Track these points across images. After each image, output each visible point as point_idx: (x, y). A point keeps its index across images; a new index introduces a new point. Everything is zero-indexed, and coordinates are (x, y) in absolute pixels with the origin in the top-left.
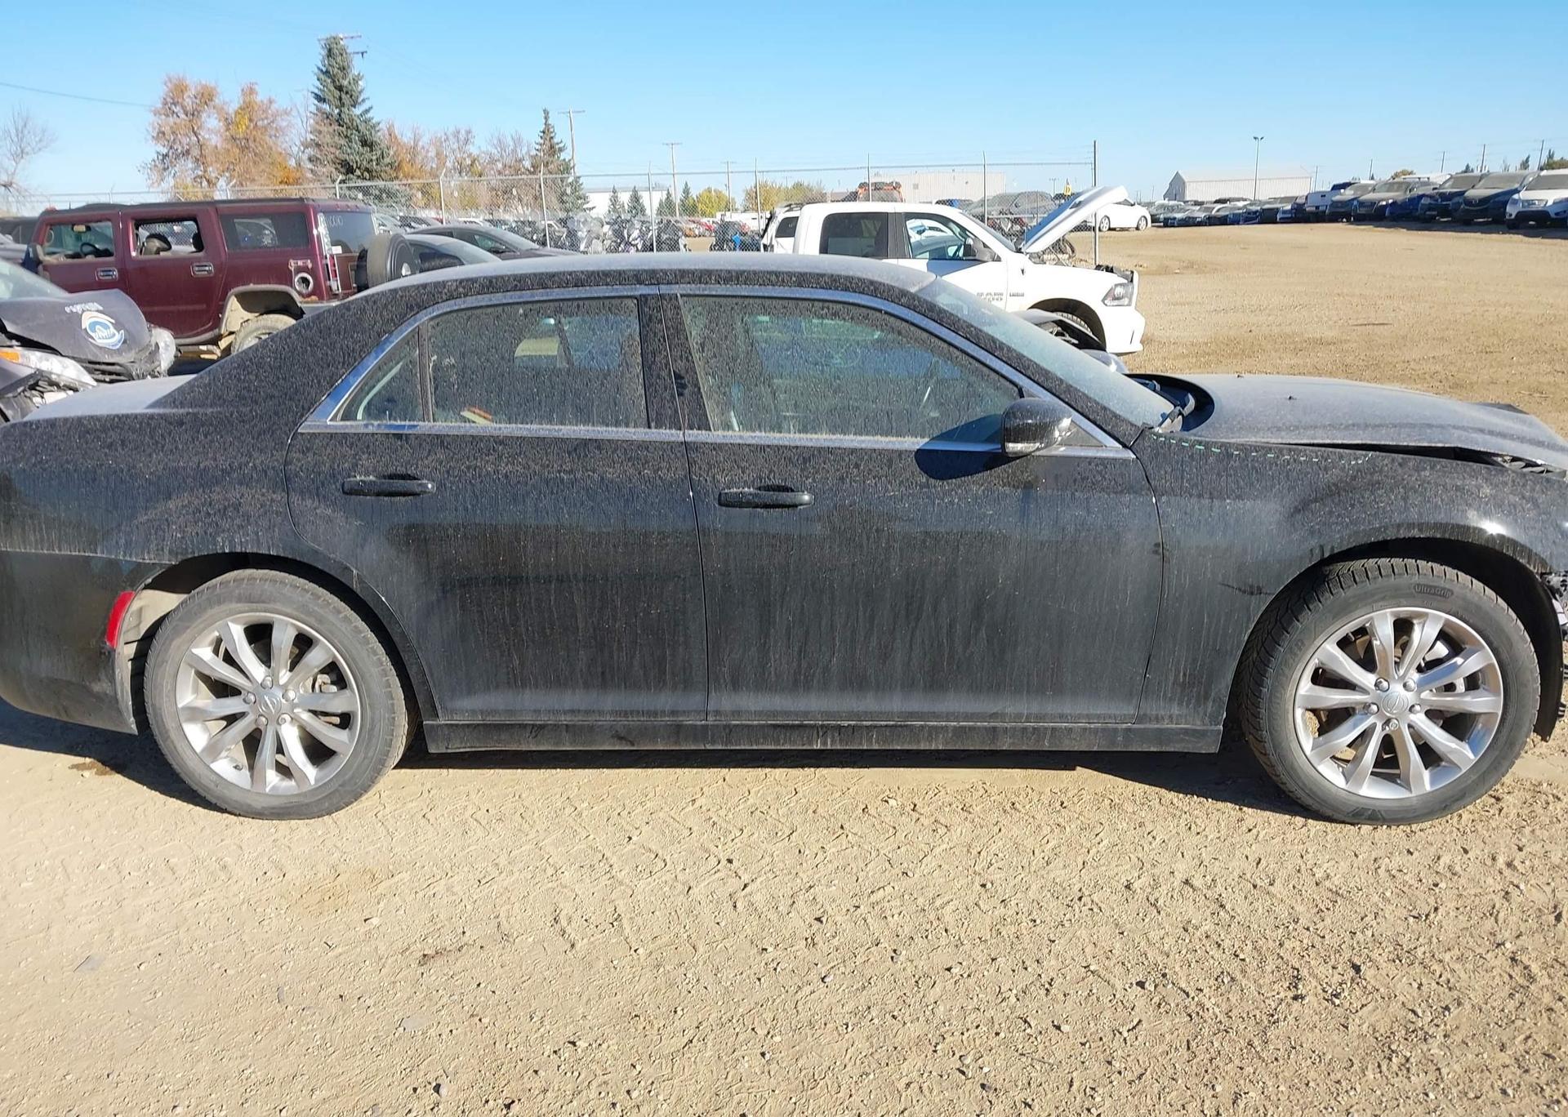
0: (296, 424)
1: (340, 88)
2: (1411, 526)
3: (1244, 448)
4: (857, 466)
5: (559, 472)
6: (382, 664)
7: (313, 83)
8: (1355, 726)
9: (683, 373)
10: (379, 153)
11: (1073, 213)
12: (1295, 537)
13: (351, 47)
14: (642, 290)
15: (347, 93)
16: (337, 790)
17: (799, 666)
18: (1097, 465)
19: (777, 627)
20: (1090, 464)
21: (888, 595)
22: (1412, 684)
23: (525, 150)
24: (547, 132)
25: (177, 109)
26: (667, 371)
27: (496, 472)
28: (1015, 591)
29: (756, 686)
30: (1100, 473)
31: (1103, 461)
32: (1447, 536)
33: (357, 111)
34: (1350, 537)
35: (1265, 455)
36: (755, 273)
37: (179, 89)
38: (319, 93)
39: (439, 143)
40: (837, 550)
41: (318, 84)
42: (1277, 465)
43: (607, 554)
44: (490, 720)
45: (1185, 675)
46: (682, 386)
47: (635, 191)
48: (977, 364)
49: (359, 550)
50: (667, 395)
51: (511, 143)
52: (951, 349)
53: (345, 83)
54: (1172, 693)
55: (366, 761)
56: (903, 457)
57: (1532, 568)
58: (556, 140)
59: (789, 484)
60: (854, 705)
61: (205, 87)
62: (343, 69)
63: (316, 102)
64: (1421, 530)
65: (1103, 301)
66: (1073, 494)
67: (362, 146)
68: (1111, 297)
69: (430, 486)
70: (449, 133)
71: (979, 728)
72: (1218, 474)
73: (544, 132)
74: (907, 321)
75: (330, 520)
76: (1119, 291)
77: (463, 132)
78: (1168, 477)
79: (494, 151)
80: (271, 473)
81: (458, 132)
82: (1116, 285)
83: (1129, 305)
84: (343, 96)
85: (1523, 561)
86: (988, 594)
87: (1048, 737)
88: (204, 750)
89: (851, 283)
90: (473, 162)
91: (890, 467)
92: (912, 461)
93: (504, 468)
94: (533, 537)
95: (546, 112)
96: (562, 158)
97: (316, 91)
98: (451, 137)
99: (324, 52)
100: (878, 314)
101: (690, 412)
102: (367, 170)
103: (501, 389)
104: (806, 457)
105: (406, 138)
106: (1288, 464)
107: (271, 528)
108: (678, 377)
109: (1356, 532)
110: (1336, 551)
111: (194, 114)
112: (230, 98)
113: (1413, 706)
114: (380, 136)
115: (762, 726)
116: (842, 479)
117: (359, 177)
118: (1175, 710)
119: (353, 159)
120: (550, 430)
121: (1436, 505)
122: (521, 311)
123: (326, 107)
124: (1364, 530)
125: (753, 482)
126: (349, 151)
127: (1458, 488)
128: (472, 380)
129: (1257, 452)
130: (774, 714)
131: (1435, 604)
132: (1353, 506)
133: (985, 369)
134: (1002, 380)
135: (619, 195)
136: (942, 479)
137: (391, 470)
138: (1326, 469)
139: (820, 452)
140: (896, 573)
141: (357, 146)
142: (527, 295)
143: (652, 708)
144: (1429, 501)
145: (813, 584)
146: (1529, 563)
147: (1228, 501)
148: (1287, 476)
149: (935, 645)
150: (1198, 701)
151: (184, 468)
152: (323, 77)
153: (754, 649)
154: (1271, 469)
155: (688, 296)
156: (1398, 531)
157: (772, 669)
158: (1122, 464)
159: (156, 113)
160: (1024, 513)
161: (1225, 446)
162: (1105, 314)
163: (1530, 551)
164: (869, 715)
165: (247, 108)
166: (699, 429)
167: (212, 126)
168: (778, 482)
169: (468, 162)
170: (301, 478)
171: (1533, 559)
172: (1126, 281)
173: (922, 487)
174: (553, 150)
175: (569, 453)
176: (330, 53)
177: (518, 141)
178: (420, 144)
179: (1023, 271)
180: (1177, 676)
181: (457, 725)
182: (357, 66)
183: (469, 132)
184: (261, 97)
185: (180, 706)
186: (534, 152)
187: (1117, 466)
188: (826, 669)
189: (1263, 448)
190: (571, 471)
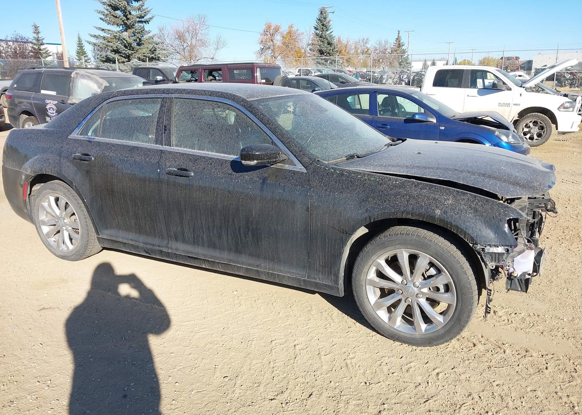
0: (68, 136)
1: (323, 25)
2: (408, 213)
3: (350, 172)
4: (211, 164)
5: (124, 157)
6: (85, 215)
7: (314, 23)
8: (393, 298)
9: (166, 125)
10: (333, 47)
11: (549, 70)
12: (360, 212)
13: (329, 10)
14: (164, 95)
15: (325, 26)
16: (75, 253)
17: (194, 235)
18: (292, 173)
19: (185, 220)
20: (289, 172)
21: (218, 214)
22: (417, 284)
23: (389, 46)
24: (398, 39)
25: (268, 33)
26: (162, 124)
27: (109, 155)
28: (259, 219)
29: (182, 241)
30: (292, 176)
31: (294, 172)
32: (424, 220)
33: (328, 33)
34: (381, 214)
35: (357, 176)
36: (199, 90)
37: (269, 27)
38: (316, 27)
39: (356, 43)
40: (201, 195)
41: (316, 24)
42: (361, 180)
43: (135, 187)
44: (112, 238)
45: (322, 262)
46: (165, 130)
47: (434, 61)
48: (260, 130)
49: (75, 177)
50: (160, 133)
51: (384, 43)
52: (253, 123)
53: (325, 23)
54: (319, 269)
55: (82, 245)
56: (227, 162)
57: (466, 240)
58: (401, 42)
59: (188, 169)
60: (212, 254)
61: (277, 26)
62: (325, 18)
63: (315, 30)
64: (412, 216)
65: (558, 109)
66: (280, 184)
67: (328, 45)
68: (562, 107)
69: (93, 158)
70: (360, 40)
71: (253, 270)
72: (336, 182)
73: (397, 39)
74: (241, 111)
75: (69, 167)
76: (567, 105)
77: (365, 39)
78: (316, 181)
79: (377, 46)
80: (58, 150)
81: (364, 39)
82: (566, 102)
83: (573, 111)
84: (324, 28)
85: (462, 237)
86: (250, 218)
87: (277, 278)
88: (46, 235)
89: (227, 95)
90: (368, 50)
91: (221, 166)
92: (229, 165)
93: (111, 154)
94: (116, 179)
95: (399, 31)
96: (403, 48)
97: (315, 26)
98: (361, 41)
99: (319, 13)
100: (233, 108)
101: (166, 139)
102: (328, 53)
103: (118, 128)
104: (196, 159)
105: (344, 42)
106: (366, 181)
107: (55, 167)
108: (165, 127)
109: (385, 213)
110: (376, 220)
111: (272, 35)
112: (284, 29)
113: (417, 294)
114: (335, 41)
115: (185, 256)
116: (204, 169)
117: (326, 56)
118: (321, 276)
119: (324, 49)
120: (126, 142)
121: (421, 206)
122: (130, 102)
123: (318, 32)
124: (388, 212)
125: (177, 166)
126: (323, 46)
127: (434, 199)
128: (112, 124)
129: (354, 174)
130: (188, 252)
131: (422, 250)
132: (385, 201)
133: (262, 132)
134: (267, 136)
135: (427, 62)
136: (237, 172)
137: (84, 152)
138: (381, 184)
139: (201, 158)
140: (220, 206)
141: (326, 45)
142: (132, 97)
143: (153, 243)
144: (418, 204)
145: (194, 206)
146: (464, 238)
147: (336, 193)
148: (363, 186)
149: (235, 235)
150: (328, 274)
151: (40, 146)
152: (318, 21)
153: (179, 227)
154: (358, 182)
155: (176, 98)
156: (402, 215)
157: (186, 236)
158: (301, 174)
159: (261, 35)
160: (262, 190)
161: (342, 170)
162: (558, 115)
163: (465, 232)
164: (218, 258)
165: (290, 33)
166: (167, 146)
167: (278, 38)
168: (184, 167)
169: (366, 50)
170: (64, 152)
171: (467, 236)
172: (572, 101)
173: (229, 174)
174: (399, 45)
175: (129, 151)
176: (321, 13)
177: (386, 42)
178: (349, 44)
179: (521, 95)
180: (320, 262)
181: (104, 238)
182: (330, 17)
183: (367, 39)
184: (294, 29)
185: (40, 220)
186: (392, 46)
187: (299, 175)
188: (203, 239)
189: (357, 173)
190: (127, 157)
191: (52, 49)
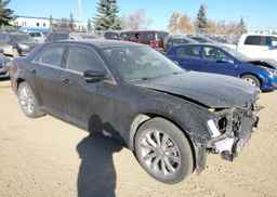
2: (157, 111)
37: (174, 14)
63: (197, 16)
98: (221, 21)
111: (176, 18)
119: (201, 25)
121: (163, 108)
174: (242, 24)
191: (77, 24)
